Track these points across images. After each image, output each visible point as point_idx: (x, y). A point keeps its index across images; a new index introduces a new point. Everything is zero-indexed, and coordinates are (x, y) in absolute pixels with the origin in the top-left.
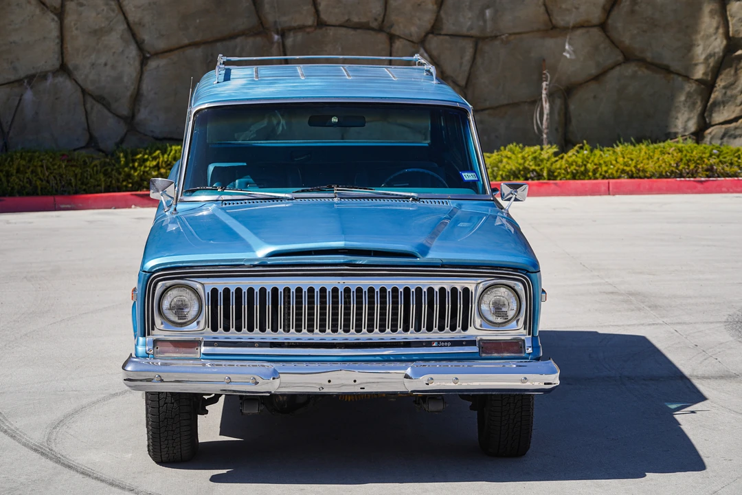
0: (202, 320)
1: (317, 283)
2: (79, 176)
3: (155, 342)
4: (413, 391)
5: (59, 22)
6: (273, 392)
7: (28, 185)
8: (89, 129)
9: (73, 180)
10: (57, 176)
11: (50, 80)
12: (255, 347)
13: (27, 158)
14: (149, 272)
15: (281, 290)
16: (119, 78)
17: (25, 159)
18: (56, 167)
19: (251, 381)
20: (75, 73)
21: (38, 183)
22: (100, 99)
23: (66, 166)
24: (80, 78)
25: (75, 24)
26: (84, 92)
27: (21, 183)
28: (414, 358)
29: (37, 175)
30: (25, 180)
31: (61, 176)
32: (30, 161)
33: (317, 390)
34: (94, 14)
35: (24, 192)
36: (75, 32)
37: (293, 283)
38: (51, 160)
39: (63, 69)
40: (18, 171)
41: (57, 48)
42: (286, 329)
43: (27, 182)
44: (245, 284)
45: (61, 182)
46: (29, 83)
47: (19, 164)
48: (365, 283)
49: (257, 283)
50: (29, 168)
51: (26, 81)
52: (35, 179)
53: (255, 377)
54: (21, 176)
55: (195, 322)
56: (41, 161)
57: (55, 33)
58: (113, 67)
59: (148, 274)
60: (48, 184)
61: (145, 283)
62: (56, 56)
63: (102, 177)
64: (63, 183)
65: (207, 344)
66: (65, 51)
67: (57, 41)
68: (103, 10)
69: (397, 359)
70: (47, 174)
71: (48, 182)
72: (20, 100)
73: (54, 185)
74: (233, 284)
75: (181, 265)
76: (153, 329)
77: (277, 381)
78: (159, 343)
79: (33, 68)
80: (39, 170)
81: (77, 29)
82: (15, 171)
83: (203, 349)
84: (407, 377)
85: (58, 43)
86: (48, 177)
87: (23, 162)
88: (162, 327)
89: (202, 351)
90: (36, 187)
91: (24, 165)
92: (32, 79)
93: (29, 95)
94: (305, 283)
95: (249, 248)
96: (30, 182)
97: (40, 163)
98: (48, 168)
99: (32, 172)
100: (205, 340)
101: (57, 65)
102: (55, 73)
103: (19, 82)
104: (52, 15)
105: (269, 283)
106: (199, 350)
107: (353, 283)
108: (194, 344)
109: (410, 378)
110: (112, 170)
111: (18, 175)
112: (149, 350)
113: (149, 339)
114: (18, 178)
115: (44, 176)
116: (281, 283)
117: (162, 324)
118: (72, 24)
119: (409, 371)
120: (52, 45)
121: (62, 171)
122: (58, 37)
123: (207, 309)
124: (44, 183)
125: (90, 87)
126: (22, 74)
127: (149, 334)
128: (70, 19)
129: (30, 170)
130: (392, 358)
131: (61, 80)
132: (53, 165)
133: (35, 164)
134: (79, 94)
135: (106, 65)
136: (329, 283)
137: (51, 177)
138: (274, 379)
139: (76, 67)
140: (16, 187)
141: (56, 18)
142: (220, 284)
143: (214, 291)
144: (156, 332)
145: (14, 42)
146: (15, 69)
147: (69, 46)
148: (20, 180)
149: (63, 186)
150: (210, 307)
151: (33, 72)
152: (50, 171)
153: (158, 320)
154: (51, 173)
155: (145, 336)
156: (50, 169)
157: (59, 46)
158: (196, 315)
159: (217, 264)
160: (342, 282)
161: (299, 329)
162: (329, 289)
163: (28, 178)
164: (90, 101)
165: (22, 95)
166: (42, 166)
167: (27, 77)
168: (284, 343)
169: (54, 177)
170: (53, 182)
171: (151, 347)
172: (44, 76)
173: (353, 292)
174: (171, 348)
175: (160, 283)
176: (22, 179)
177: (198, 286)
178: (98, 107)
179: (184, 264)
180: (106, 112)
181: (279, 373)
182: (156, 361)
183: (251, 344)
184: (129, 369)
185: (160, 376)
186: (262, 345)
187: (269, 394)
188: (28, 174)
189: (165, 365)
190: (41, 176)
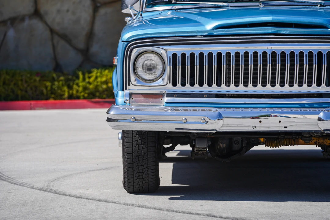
0: (166, 76)
1: (251, 48)
2: (49, 88)
3: (131, 94)
4: (324, 130)
6: (217, 130)
7: (11, 94)
8: (55, 58)
9: (45, 91)
10: (33, 88)
11: (27, 22)
12: (204, 97)
13: (11, 75)
14: (126, 42)
15: (224, 54)
16: (77, 21)
17: (9, 75)
18: (32, 81)
19: (202, 121)
20: (46, 17)
21: (19, 92)
22: (64, 37)
23: (40, 80)
24: (49, 20)
26: (52, 31)
27: (7, 92)
28: (323, 106)
29: (18, 86)
31: (36, 87)
32: (13, 76)
33: (252, 129)
37: (233, 48)
38: (29, 75)
39: (37, 14)
40: (4, 83)
42: (228, 85)
43: (11, 92)
44: (197, 49)
46: (12, 24)
47: (5, 78)
48: (287, 48)
49: (206, 49)
50: (12, 81)
51: (9, 22)
52: (16, 89)
53: (205, 118)
54: (6, 87)
55: (161, 79)
56: (22, 76)
58: (74, 13)
59: (126, 43)
60: (26, 94)
61: (123, 50)
62: (32, 4)
63: (65, 88)
64: (37, 93)
65: (169, 95)
69: (311, 106)
70: (25, 86)
71: (26, 91)
72: (5, 35)
73: (31, 94)
74: (188, 50)
75: (150, 36)
76: (129, 85)
77: (221, 122)
78: (133, 96)
79: (15, 12)
80: (20, 83)
82: (1, 83)
83: (166, 99)
84: (319, 119)
86: (26, 88)
87: (8, 77)
88: (135, 83)
89: (165, 101)
90: (17, 96)
91: (8, 79)
92: (14, 21)
93: (11, 33)
94: (242, 48)
95: (202, 25)
96: (13, 91)
97: (20, 78)
98: (26, 82)
99: (15, 84)
100: (167, 92)
101: (32, 10)
102: (31, 16)
103: (4, 22)
105: (215, 49)
106: (163, 100)
107: (278, 48)
108: (160, 95)
109: (322, 120)
110: (73, 84)
111: (4, 86)
112: (126, 100)
113: (126, 92)
114: (4, 88)
115: (23, 87)
116: (224, 49)
117: (135, 80)
119: (321, 115)
121: (37, 84)
123: (169, 69)
124: (24, 92)
125: (56, 28)
126: (6, 16)
127: (126, 89)
129: (13, 83)
130: (306, 105)
131: (36, 23)
132: (30, 80)
133: (17, 78)
134: (48, 33)
135: (68, 11)
136: (260, 48)
137: (29, 88)
138: (218, 120)
140: (3, 95)
142: (179, 50)
143: (175, 56)
144: (131, 87)
149: (38, 95)
150: (171, 67)
151: (14, 15)
152: (27, 84)
153: (133, 77)
154: (29, 85)
155: (123, 90)
156: (28, 82)
158: (161, 74)
159: (176, 35)
160: (270, 47)
161: (237, 84)
162: (260, 53)
163: (11, 89)
164: (56, 38)
165: (6, 32)
166: (22, 80)
167: (9, 19)
168: (226, 94)
169: (31, 89)
170: (30, 92)
171: (128, 98)
172: (23, 19)
173: (279, 55)
174: (143, 99)
175: (134, 49)
176: (7, 89)
177: (162, 52)
178: (62, 43)
179: (152, 36)
180: (68, 47)
181: (224, 117)
182: (131, 107)
183: (201, 96)
184: (112, 112)
185: (134, 118)
186: (209, 96)
187: (215, 132)
188: (12, 86)
189: (137, 110)
190: (21, 87)
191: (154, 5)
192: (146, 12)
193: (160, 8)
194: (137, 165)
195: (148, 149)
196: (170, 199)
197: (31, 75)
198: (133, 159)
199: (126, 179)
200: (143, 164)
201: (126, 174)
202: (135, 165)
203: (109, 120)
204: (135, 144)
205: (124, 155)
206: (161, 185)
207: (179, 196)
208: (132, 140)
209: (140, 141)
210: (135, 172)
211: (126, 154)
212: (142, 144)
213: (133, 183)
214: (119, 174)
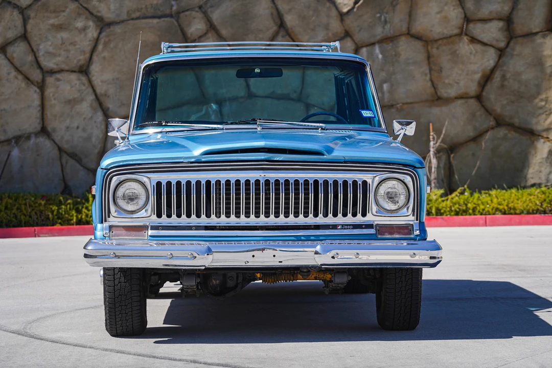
0: (149, 207)
1: (243, 176)
2: (55, 213)
3: (111, 227)
4: (322, 265)
5: (40, 93)
6: (207, 266)
7: (14, 220)
8: (64, 179)
9: (51, 216)
10: (38, 212)
11: (33, 140)
12: (192, 230)
13: (14, 198)
14: (105, 169)
15: (213, 182)
16: (89, 138)
17: (12, 199)
18: (37, 205)
19: (189, 256)
20: (53, 134)
21: (23, 217)
22: (73, 156)
23: (45, 204)
24: (57, 138)
25: (53, 95)
26: (60, 150)
27: (9, 218)
28: (321, 238)
29: (21, 211)
30: (12, 216)
31: (41, 212)
32: (16, 200)
33: (244, 264)
34: (69, 88)
35: (11, 225)
36: (53, 102)
37: (223, 176)
38: (33, 199)
39: (44, 131)
40: (6, 208)
41: (39, 115)
42: (218, 216)
43: (13, 217)
44: (183, 177)
45: (41, 217)
46: (17, 143)
47: (7, 202)
48: (282, 176)
49: (193, 177)
50: (15, 205)
51: (13, 141)
52: (19, 214)
53: (192, 252)
54: (9, 212)
55: (144, 210)
56: (25, 200)
57: (37, 102)
58: (84, 130)
59: (105, 171)
60: (30, 219)
61: (102, 178)
62: (38, 121)
63: (74, 212)
64: (43, 218)
65: (153, 228)
66: (45, 117)
67: (39, 108)
68: (76, 84)
69: (308, 238)
70: (29, 210)
71: (30, 217)
72: (9, 155)
73: (35, 219)
74: (173, 177)
75: (131, 163)
76: (109, 217)
77: (210, 257)
78: (114, 228)
79: (20, 130)
80: (23, 207)
81: (55, 99)
82: (3, 208)
83: (150, 232)
84: (316, 253)
85: (39, 111)
86: (30, 213)
87: (10, 201)
88: (115, 214)
89: (149, 234)
90: (21, 221)
91: (11, 204)
92: (18, 139)
93: (15, 152)
94: (233, 176)
95: (189, 151)
96: (16, 217)
97: (24, 202)
98: (30, 206)
99: (18, 209)
100: (151, 225)
101: (39, 128)
102: (37, 134)
103: (8, 141)
104: (35, 88)
105: (203, 177)
106: (146, 233)
107: (272, 176)
108: (143, 228)
109: (319, 254)
110: (83, 207)
111: (6, 211)
112: (105, 234)
113: (106, 225)
114: (6, 213)
115: (27, 212)
116: (213, 176)
117: (116, 211)
118: (51, 95)
119: (318, 248)
120: (35, 112)
121: (42, 208)
122: (39, 106)
123: (153, 199)
124: (28, 218)
125: (65, 146)
126: (10, 135)
127: (106, 221)
128: (49, 92)
129: (16, 207)
130: (303, 238)
131: (43, 141)
132: (35, 204)
133: (20, 202)
134: (56, 151)
135: (78, 128)
136: (253, 176)
137: (33, 213)
138: (207, 255)
139: (54, 130)
140: (4, 221)
141: (38, 90)
142: (164, 178)
143: (159, 184)
144: (111, 219)
145: (4, 110)
146: (5, 131)
147: (48, 113)
148: (8, 215)
149: (43, 221)
150: (155, 196)
151: (19, 133)
152: (31, 208)
153: (113, 208)
154: (33, 210)
155: (102, 223)
156: (32, 206)
157: (41, 112)
158: (144, 205)
159: (161, 161)
160: (263, 175)
161: (228, 215)
162: (252, 181)
163: (14, 214)
164: (65, 157)
165: (10, 152)
166: (26, 204)
167: (14, 138)
168: (216, 226)
169: (36, 213)
170: (34, 217)
171: (108, 231)
172: (28, 138)
173: (272, 183)
174: (124, 232)
175: (114, 178)
176: (9, 214)
177: (144, 179)
178: (71, 162)
179: (134, 162)
180: (78, 166)
181: (213, 252)
182: (111, 242)
183: (189, 228)
184: (89, 248)
185: (114, 253)
186: (198, 228)
187: (204, 268)
188: (14, 211)
189: (119, 245)
190: (25, 212)
191: (142, 127)
192: (133, 135)
193: (151, 131)
194: (120, 306)
195: (131, 288)
196: (156, 342)
197: (35, 199)
198: (114, 299)
199: (108, 321)
200: (126, 304)
201: (108, 315)
202: (117, 305)
203: (86, 256)
204: (117, 282)
205: (105, 295)
206: (148, 326)
207: (167, 339)
208: (114, 278)
209: (122, 279)
210: (117, 313)
211: (107, 293)
212: (124, 282)
213: (116, 325)
214: (100, 315)
